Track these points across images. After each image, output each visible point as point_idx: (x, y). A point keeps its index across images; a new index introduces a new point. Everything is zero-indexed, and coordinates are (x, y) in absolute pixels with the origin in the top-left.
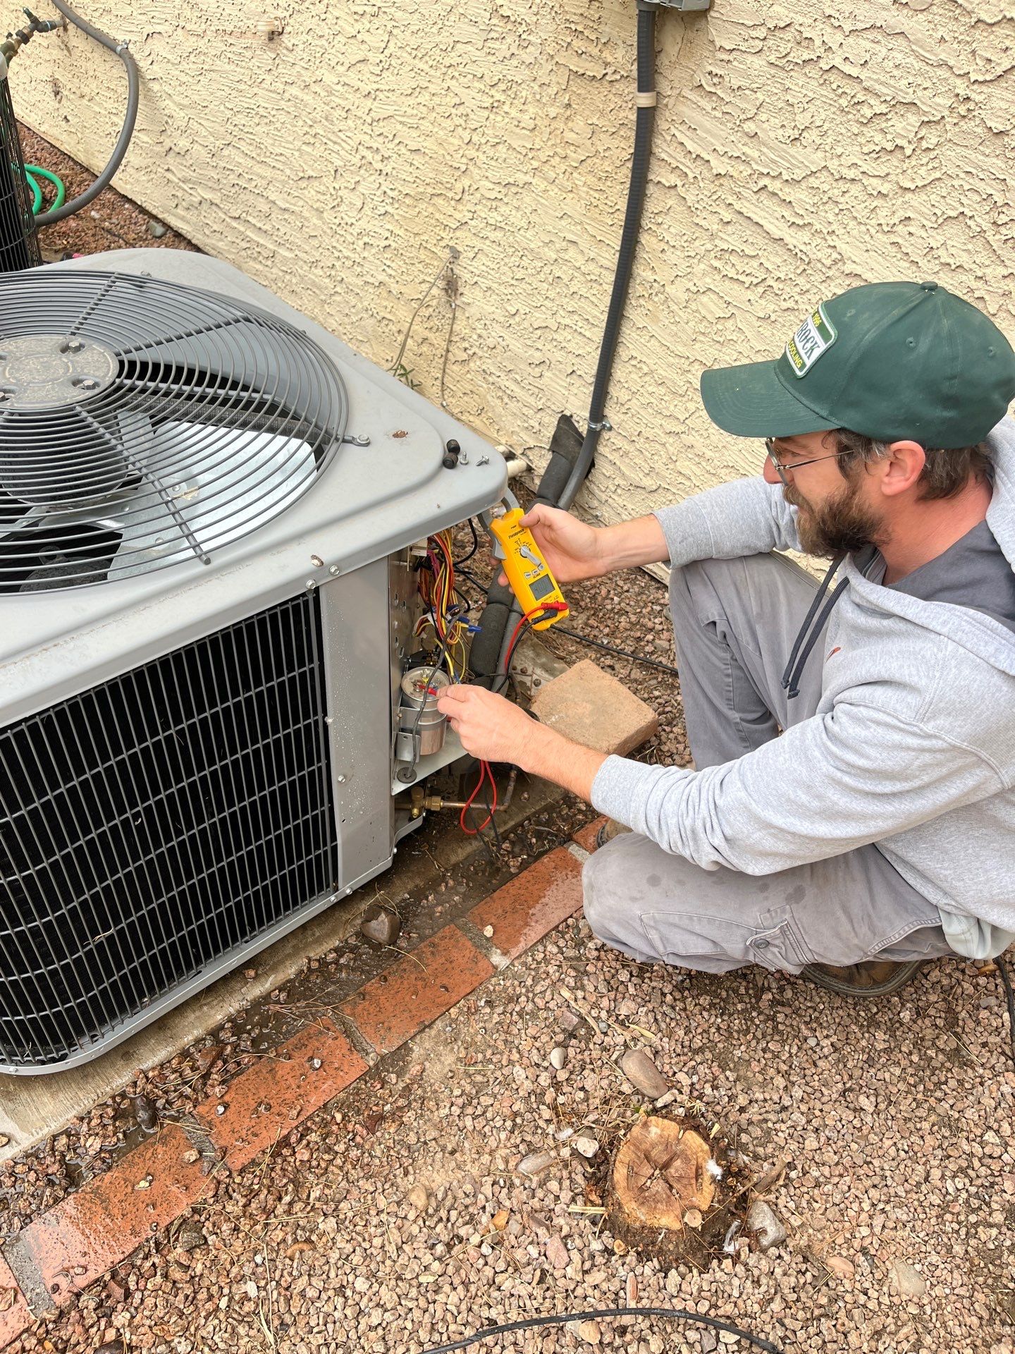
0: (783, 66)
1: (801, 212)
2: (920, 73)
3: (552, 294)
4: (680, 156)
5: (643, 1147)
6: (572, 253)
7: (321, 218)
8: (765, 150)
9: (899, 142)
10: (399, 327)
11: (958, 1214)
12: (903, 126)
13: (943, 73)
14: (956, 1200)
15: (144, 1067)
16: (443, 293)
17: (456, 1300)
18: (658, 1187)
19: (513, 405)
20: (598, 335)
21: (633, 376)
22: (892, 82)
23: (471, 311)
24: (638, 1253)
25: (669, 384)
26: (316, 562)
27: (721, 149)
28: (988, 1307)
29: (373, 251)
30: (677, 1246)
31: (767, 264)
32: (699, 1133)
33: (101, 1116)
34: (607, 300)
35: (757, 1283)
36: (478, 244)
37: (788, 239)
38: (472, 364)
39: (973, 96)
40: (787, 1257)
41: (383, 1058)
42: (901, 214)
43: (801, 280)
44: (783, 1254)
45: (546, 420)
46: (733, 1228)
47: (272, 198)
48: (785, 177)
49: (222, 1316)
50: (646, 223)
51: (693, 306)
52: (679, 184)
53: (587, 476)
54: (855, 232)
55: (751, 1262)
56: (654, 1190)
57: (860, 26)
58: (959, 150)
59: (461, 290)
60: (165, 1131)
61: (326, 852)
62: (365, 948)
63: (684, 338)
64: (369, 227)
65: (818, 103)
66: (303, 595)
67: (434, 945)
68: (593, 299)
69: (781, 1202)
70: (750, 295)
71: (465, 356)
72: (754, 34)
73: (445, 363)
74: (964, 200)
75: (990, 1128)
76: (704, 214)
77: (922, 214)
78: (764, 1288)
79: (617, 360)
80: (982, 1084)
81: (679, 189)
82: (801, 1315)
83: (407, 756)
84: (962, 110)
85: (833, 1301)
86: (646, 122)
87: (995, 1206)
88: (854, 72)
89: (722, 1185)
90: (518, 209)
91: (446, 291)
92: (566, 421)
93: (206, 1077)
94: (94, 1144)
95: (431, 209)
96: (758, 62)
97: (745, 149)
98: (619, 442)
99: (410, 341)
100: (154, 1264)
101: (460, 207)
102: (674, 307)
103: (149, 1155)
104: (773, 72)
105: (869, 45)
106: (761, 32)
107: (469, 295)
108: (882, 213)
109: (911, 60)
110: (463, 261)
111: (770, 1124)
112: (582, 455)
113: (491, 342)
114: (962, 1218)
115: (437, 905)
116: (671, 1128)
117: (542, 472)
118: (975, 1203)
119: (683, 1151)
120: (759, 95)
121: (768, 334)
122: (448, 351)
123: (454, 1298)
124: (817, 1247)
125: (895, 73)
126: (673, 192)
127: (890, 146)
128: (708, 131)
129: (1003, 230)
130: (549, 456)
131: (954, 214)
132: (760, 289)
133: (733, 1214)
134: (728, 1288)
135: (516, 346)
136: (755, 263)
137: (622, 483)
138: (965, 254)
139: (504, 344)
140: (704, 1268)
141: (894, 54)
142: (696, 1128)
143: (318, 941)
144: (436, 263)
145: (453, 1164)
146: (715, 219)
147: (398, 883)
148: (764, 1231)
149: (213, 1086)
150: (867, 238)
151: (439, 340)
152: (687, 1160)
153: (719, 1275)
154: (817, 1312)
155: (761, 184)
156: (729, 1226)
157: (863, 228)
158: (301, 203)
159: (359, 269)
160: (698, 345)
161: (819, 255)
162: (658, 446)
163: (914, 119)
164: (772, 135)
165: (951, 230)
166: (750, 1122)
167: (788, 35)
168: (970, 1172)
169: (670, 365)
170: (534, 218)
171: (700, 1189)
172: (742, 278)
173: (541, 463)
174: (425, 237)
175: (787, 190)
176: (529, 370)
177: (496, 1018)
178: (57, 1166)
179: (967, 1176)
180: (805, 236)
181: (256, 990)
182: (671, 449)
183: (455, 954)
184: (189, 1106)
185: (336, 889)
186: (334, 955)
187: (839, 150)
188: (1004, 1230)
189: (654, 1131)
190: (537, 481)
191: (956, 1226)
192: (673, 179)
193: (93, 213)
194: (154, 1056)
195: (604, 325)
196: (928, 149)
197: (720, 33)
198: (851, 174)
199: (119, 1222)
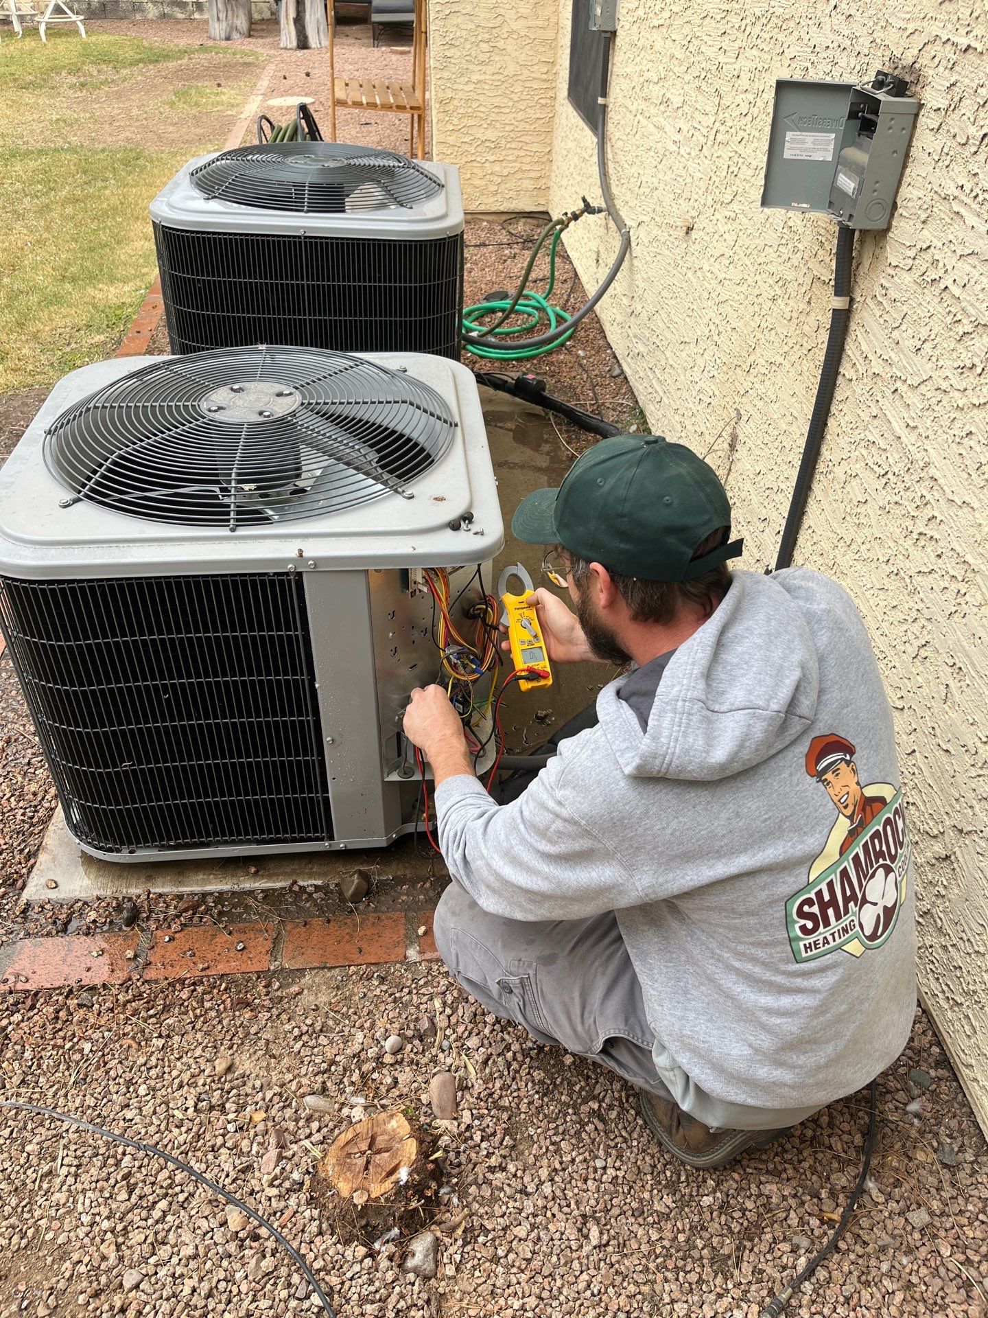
0: (921, 283)
4: (858, 354)
5: (376, 1129)
8: (901, 356)
15: (151, 889)
18: (360, 1161)
21: (808, 543)
23: (739, 463)
24: (312, 1197)
25: (825, 555)
26: (298, 553)
27: (879, 352)
30: (335, 1208)
31: (890, 459)
32: (420, 1145)
33: (109, 904)
36: (751, 410)
37: (903, 439)
40: (417, 1288)
41: (283, 969)
42: (968, 428)
43: (906, 478)
44: (417, 1284)
46: (393, 1234)
47: (668, 355)
48: (909, 382)
49: (61, 1052)
51: (847, 488)
52: (854, 378)
54: (939, 440)
55: (382, 1266)
56: (355, 1161)
57: (966, 251)
59: (737, 447)
60: (131, 933)
61: (318, 798)
62: (335, 896)
63: (839, 515)
64: (704, 386)
65: (935, 318)
67: (378, 919)
69: (451, 1249)
70: (877, 484)
72: (909, 253)
76: (864, 407)
80: (720, 1296)
81: (853, 382)
86: (841, 324)
88: (958, 293)
89: (401, 1190)
93: (177, 916)
94: (92, 916)
96: (908, 278)
97: (891, 354)
100: (58, 1001)
101: (747, 378)
102: (837, 486)
103: (112, 940)
104: (914, 288)
105: (969, 269)
106: (914, 252)
107: (740, 452)
108: (958, 425)
110: (742, 422)
115: (406, 895)
116: (405, 1129)
119: (397, 1150)
120: (904, 307)
121: (883, 523)
124: (450, 1302)
127: (969, 364)
132: (884, 481)
133: (396, 1220)
134: (347, 1267)
135: (755, 501)
136: (884, 457)
140: (343, 1241)
142: (419, 1140)
143: (310, 874)
145: (265, 1064)
146: (868, 412)
147: (388, 863)
148: (414, 1254)
149: (176, 923)
150: (946, 446)
153: (349, 1253)
155: (895, 387)
156: (389, 1230)
160: (845, 524)
161: (918, 456)
164: (907, 344)
167: (927, 256)
171: (383, 1182)
172: (876, 468)
174: (728, 399)
175: (909, 394)
176: (758, 524)
177: (378, 992)
178: (65, 916)
180: (913, 437)
183: (387, 933)
184: (155, 927)
185: (331, 839)
186: (313, 889)
189: (393, 1124)
192: (851, 373)
197: (893, 253)
198: (944, 385)
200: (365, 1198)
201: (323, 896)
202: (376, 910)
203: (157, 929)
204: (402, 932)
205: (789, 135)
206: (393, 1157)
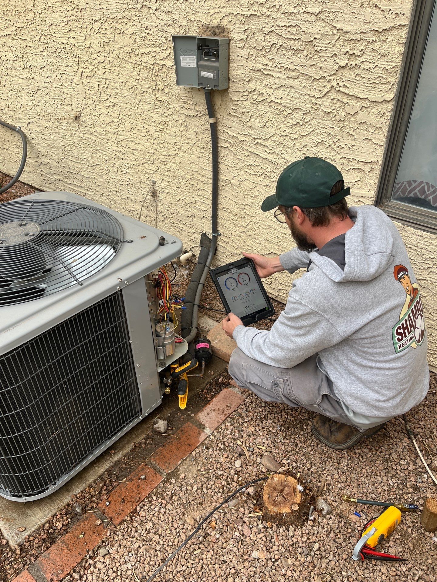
0: (255, 103)
1: (271, 149)
2: (300, 98)
3: (191, 191)
4: (227, 137)
5: (273, 486)
6: (196, 175)
7: (102, 178)
8: (255, 131)
9: (298, 121)
10: (137, 212)
11: (395, 491)
12: (298, 116)
13: (307, 97)
14: (393, 486)
15: (75, 494)
16: (152, 197)
17: (210, 556)
18: (281, 499)
19: (184, 233)
20: (210, 202)
21: (225, 214)
22: (291, 102)
23: (162, 202)
24: (277, 525)
25: (238, 214)
26: (119, 280)
27: (241, 133)
28: (412, 522)
29: (124, 186)
30: (290, 519)
31: (264, 167)
32: (293, 477)
33: (61, 514)
34: (211, 189)
35: (323, 528)
36: (162, 178)
37: (269, 158)
38: (166, 221)
39: (318, 102)
40: (333, 518)
41: (168, 474)
42: (303, 144)
43: (276, 171)
44: (332, 516)
45: (197, 236)
46: (311, 510)
47: (83, 174)
48: (264, 138)
49: (119, 577)
50: (220, 161)
51: (242, 186)
52: (229, 146)
53: (215, 254)
54: (290, 152)
55: (320, 521)
56: (279, 500)
57: (278, 86)
58: (317, 120)
59: (158, 195)
60: (87, 515)
61: (136, 397)
62: (155, 436)
63: (241, 197)
64: (121, 178)
65: (269, 113)
66: (116, 292)
67: (182, 431)
68: (206, 190)
69: (328, 497)
70: (260, 179)
71: (163, 218)
72: (244, 94)
73: (156, 222)
74: (322, 136)
75: (402, 459)
76: (239, 154)
77: (310, 143)
78: (326, 529)
79: (219, 210)
80: (396, 444)
81: (229, 147)
82: (342, 537)
83: (162, 357)
84: (315, 108)
85: (353, 530)
86: (214, 128)
87: (409, 486)
88: (279, 101)
89: (304, 493)
90: (174, 163)
91: (153, 196)
92: (204, 235)
93: (100, 493)
94: (59, 525)
95: (143, 168)
96: (247, 103)
97: (249, 131)
98: (225, 239)
99: (142, 217)
100: (90, 564)
101: (154, 166)
102: (235, 187)
103: (82, 525)
104: (253, 105)
105: (281, 92)
106: (247, 93)
107: (161, 196)
108: (297, 144)
109: (296, 94)
110: (157, 184)
111: (320, 472)
112: (212, 245)
113: (172, 212)
114: (397, 492)
115: (182, 416)
116: (282, 477)
117: (198, 255)
118: (401, 487)
119: (287, 484)
120: (249, 113)
121: (269, 191)
122: (156, 218)
124: (344, 513)
125: (292, 99)
126: (227, 149)
127: (295, 123)
128: (235, 128)
129: (337, 144)
130: (200, 249)
131: (320, 141)
132: (263, 176)
133: (310, 504)
134: (312, 531)
135: (181, 211)
136: (260, 168)
137: (228, 253)
138: (326, 154)
139: (177, 211)
140: (303, 525)
141: (290, 93)
142: (291, 475)
143: (138, 436)
144: (147, 187)
145: (202, 508)
146: (243, 155)
147: (165, 411)
148: (323, 509)
149: (103, 496)
150: (294, 153)
151: (152, 214)
153: (308, 527)
154: (348, 536)
155: (256, 142)
156: (310, 509)
157: (292, 150)
158: (94, 174)
159: (119, 194)
160: (246, 199)
161: (280, 161)
162: (239, 238)
163: (301, 113)
164: (256, 125)
165: (320, 146)
166: (312, 473)
167: (255, 93)
168: (397, 476)
169: (238, 208)
170: (181, 165)
171: (296, 496)
172: (256, 173)
173: (197, 253)
174: (142, 178)
175: (265, 142)
176: (188, 219)
177: (210, 453)
178: (46, 535)
180: (274, 156)
181: (115, 458)
182: (243, 238)
183: (191, 432)
184: (95, 505)
185: (142, 414)
186: (144, 440)
187: (279, 127)
188: (414, 494)
189: (276, 479)
190: (197, 259)
191: (395, 496)
192: (227, 145)
193: (13, 191)
194: (78, 489)
195: (212, 198)
196: (307, 122)
197: (233, 95)
198: (284, 134)
199: (73, 551)
200: (297, 506)
201: (151, 440)
202: (177, 429)
203: (97, 505)
204: (196, 428)
205: (182, 57)
206: (289, 487)
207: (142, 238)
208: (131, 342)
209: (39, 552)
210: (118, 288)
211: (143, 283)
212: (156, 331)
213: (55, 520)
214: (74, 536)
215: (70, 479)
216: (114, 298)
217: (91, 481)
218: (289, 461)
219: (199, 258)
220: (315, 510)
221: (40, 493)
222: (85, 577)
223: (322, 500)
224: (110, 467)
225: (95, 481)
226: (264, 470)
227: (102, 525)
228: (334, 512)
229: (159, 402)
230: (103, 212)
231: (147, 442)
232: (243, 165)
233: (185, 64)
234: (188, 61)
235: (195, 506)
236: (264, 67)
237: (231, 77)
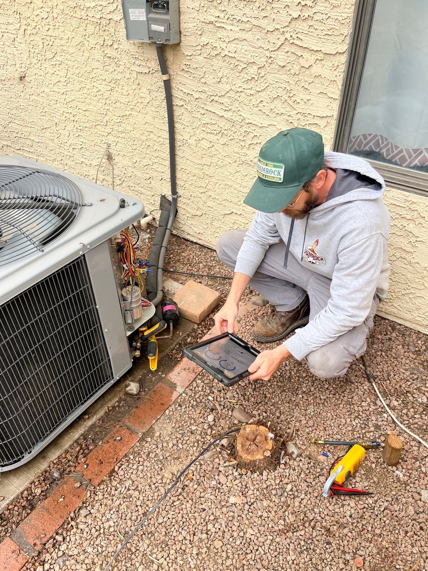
0: (209, 57)
1: (227, 106)
2: (254, 52)
3: (148, 152)
4: (182, 95)
5: (245, 436)
6: (152, 136)
7: (54, 143)
8: (210, 87)
9: (253, 76)
10: (92, 177)
11: (358, 431)
12: (253, 70)
13: (261, 50)
14: (357, 427)
15: (52, 460)
16: (107, 160)
17: (190, 506)
18: (253, 447)
19: (142, 196)
20: (168, 163)
21: (184, 175)
22: (245, 56)
23: (119, 165)
24: (251, 471)
25: (197, 175)
26: (82, 245)
27: (195, 90)
28: (375, 458)
29: (77, 150)
30: (264, 464)
31: (220, 126)
32: (264, 426)
33: (39, 480)
34: (168, 150)
35: (294, 470)
36: (117, 140)
37: (225, 116)
38: (124, 185)
39: (272, 56)
40: (303, 460)
41: (144, 433)
42: (259, 100)
43: (233, 129)
44: (301, 459)
45: (156, 199)
46: (282, 454)
47: (32, 139)
48: (219, 95)
49: (102, 535)
50: (176, 120)
51: (199, 145)
52: (184, 104)
53: (176, 216)
54: (246, 109)
55: (291, 463)
56: (252, 448)
57: (231, 39)
58: (272, 75)
59: (114, 158)
60: (65, 480)
61: (106, 362)
62: (128, 399)
63: (198, 157)
64: (73, 142)
65: (223, 68)
66: (79, 258)
67: (154, 391)
68: (163, 150)
69: (298, 442)
70: (217, 137)
71: (120, 182)
72: (197, 48)
73: (113, 187)
74: (278, 91)
75: (363, 401)
76: (195, 113)
77: (266, 99)
78: (297, 470)
79: (177, 171)
80: (357, 388)
81: (184, 106)
82: (312, 476)
83: (130, 321)
84: (270, 61)
85: (322, 469)
86: (168, 85)
87: (370, 426)
88: (233, 55)
89: (275, 440)
90: (128, 124)
91: (108, 159)
92: (163, 197)
93: (77, 457)
94: (38, 491)
95: (96, 131)
96: (201, 58)
97: (203, 88)
98: (185, 201)
99: (98, 181)
100: (72, 526)
101: (107, 128)
102: (192, 147)
103: (61, 489)
104: (206, 60)
105: (235, 45)
106: (199, 47)
107: (117, 159)
108: (253, 101)
109: (250, 48)
110: (112, 147)
111: (289, 420)
112: (172, 208)
113: (129, 175)
114: (360, 432)
115: (153, 377)
116: (254, 427)
117: (159, 219)
118: (363, 426)
119: (259, 433)
120: (203, 69)
121: (227, 149)
122: (113, 182)
123: (188, 505)
124: (313, 454)
125: (246, 53)
126: (182, 107)
127: (250, 78)
128: (189, 84)
129: (292, 98)
130: (160, 212)
131: (276, 96)
132: (220, 135)
133: (281, 449)
134: (284, 474)
135: (139, 174)
136: (216, 126)
137: (189, 215)
138: (282, 109)
139: (134, 174)
140: (275, 469)
141: (244, 47)
142: (262, 425)
143: (110, 400)
144: (102, 150)
145: (178, 462)
146: (199, 114)
147: (136, 373)
148: (293, 453)
149: (81, 459)
150: (251, 110)
151: (109, 179)
152: (261, 435)
153: (280, 470)
154: (317, 475)
155: (211, 99)
156: (281, 454)
157: (248, 107)
158: (44, 138)
159: (73, 159)
160: (204, 159)
161: (237, 119)
162: (199, 199)
163: (255, 68)
164: (211, 82)
165: (276, 102)
166: (282, 421)
167: (209, 47)
168: (359, 417)
169: (196, 168)
170: (135, 126)
171: (268, 443)
172: (213, 132)
173: (158, 216)
174: (96, 141)
175: (220, 99)
176: (146, 182)
177: (183, 410)
178: (25, 502)
179: (359, 418)
180: (230, 113)
181: (89, 423)
182: (203, 199)
183: (163, 392)
184: (72, 469)
185: (113, 378)
186: (117, 403)
187: (234, 83)
188: (375, 432)
189: (248, 430)
190: (158, 223)
191: (358, 435)
192: (181, 103)
194: (54, 455)
195: (169, 159)
196: (262, 77)
197: (185, 50)
198: (240, 90)
199: (55, 515)
200: (269, 452)
201: (124, 402)
202: (149, 390)
203: (75, 468)
204: (168, 387)
205: (130, 10)
207: (101, 201)
208: (97, 307)
209: (19, 519)
210: (81, 253)
211: (107, 247)
212: (122, 295)
213: (33, 486)
214: (54, 500)
215: (45, 446)
216: (78, 263)
217: (67, 446)
218: (259, 411)
219: (160, 221)
220: (286, 454)
221: (16, 462)
222: (68, 538)
223: (292, 445)
224: (85, 432)
225: (70, 446)
226: (236, 422)
227: (81, 488)
228: (303, 455)
229: (130, 365)
230: (58, 176)
231: (121, 405)
232: (199, 123)
233: (134, 17)
234: (137, 14)
235: (172, 461)
236: (216, 19)
237: (182, 31)
